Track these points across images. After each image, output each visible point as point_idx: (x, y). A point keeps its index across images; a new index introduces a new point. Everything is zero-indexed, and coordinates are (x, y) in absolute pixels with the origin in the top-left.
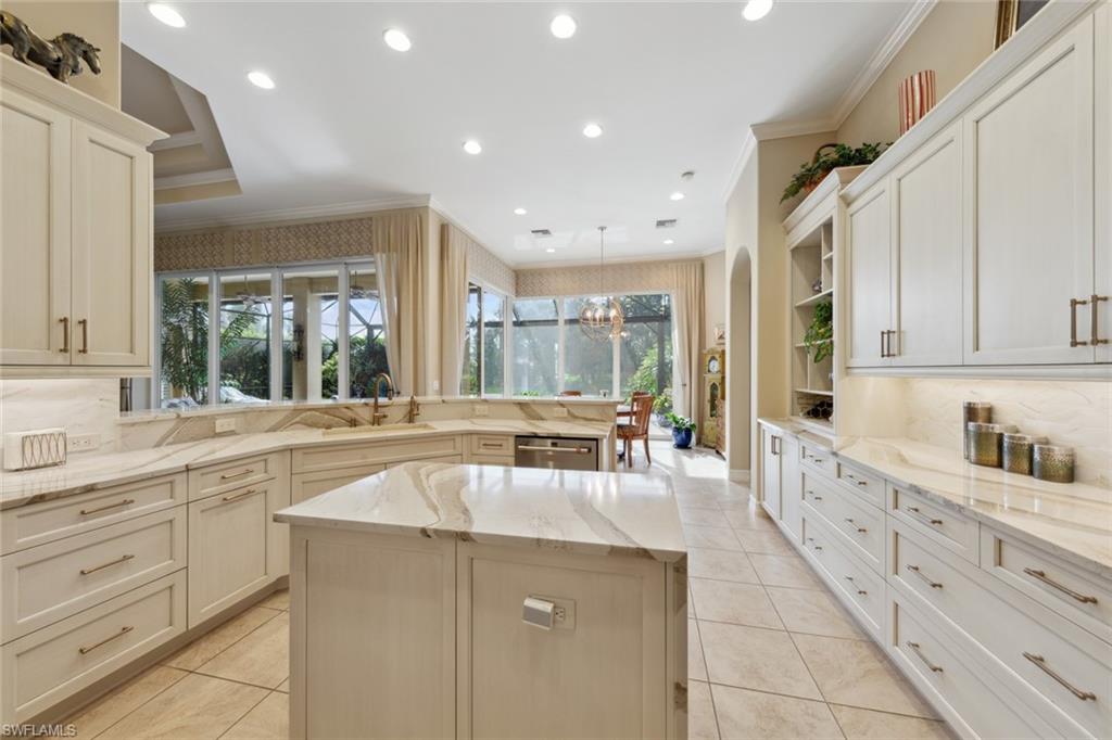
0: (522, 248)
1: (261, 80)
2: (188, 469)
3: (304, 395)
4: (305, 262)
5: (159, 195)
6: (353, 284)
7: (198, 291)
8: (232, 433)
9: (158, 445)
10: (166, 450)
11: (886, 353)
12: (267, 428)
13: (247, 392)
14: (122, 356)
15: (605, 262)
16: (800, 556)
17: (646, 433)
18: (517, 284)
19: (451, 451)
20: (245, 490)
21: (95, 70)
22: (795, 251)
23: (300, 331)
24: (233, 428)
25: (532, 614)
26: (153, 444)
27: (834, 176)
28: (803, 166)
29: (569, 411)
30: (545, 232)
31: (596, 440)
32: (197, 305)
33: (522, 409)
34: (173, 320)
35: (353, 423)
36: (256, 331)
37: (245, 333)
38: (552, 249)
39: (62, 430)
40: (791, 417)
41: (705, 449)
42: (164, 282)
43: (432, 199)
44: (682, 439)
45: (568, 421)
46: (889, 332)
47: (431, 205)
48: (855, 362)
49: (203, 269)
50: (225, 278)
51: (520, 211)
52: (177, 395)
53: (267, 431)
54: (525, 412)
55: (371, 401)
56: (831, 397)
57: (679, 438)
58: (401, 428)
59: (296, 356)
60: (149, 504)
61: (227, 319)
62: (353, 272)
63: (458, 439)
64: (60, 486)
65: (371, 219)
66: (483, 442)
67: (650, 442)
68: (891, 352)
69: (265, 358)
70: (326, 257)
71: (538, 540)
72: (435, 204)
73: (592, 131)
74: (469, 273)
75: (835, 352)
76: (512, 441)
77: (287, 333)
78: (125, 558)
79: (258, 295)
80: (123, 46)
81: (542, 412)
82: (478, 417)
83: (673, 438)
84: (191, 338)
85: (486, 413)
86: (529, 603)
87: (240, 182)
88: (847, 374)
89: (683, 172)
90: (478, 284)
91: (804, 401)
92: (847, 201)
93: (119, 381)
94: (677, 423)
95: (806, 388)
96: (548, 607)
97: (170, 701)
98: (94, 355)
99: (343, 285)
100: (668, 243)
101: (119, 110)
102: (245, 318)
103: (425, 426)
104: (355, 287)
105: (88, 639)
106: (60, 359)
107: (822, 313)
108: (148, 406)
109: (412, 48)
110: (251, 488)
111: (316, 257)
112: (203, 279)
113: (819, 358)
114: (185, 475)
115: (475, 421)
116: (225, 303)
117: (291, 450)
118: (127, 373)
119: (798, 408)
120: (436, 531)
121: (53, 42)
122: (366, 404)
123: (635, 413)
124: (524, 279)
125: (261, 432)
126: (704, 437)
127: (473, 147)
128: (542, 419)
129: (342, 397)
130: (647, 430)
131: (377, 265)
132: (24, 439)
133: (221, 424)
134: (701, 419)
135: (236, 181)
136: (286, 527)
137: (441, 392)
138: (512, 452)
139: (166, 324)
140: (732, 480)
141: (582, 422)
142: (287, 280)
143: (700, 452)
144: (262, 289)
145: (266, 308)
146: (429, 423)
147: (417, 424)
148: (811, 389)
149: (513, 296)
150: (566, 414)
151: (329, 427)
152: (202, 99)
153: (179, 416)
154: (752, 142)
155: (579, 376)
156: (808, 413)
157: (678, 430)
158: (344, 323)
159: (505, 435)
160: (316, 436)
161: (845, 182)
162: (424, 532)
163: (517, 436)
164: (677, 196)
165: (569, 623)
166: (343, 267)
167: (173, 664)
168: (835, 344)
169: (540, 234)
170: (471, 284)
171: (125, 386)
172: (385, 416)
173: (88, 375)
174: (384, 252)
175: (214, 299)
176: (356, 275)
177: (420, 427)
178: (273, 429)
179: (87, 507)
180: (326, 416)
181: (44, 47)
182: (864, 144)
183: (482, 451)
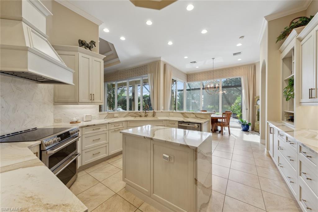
0: (188, 67)
1: (123, 38)
2: (109, 123)
3: (134, 110)
4: (133, 77)
5: (105, 66)
6: (144, 82)
7: (113, 85)
8: (117, 117)
9: (105, 119)
10: (106, 119)
11: (311, 97)
12: (123, 116)
13: (123, 109)
14: (99, 101)
15: (215, 69)
16: (278, 170)
17: (229, 125)
18: (187, 78)
19: (162, 125)
20: (118, 129)
21: (95, 46)
22: (284, 59)
23: (133, 94)
24: (117, 116)
25: (164, 157)
26: (104, 118)
27: (294, 32)
28: (285, 28)
29: (195, 116)
30: (195, 62)
31: (201, 124)
32: (113, 89)
33: (182, 114)
34: (109, 92)
35: (141, 116)
36: (125, 94)
37: (123, 95)
38: (197, 67)
39: (91, 114)
40: (282, 121)
41: (255, 132)
42: (108, 84)
43: (162, 58)
44: (245, 128)
45: (195, 118)
46: (312, 89)
47: (161, 59)
48: (302, 101)
49: (114, 81)
50: (118, 82)
51: (186, 57)
52: (110, 110)
53: (124, 117)
54: (183, 115)
55: (145, 111)
56: (293, 113)
57: (244, 128)
58: (151, 118)
59: (132, 100)
60: (103, 129)
61: (119, 91)
62: (144, 79)
63: (164, 121)
64: (90, 124)
65: (147, 65)
66: (170, 123)
67: (230, 128)
68: (313, 97)
69: (126, 101)
70: (137, 76)
71: (166, 141)
72: (162, 59)
73: (204, 32)
74: (172, 76)
75: (295, 97)
76: (177, 123)
77: (131, 95)
78: (99, 139)
79: (125, 86)
80: (99, 38)
81: (188, 115)
82: (171, 116)
83: (242, 128)
84: (112, 96)
85: (173, 115)
86: (164, 155)
87: (120, 60)
88: (300, 105)
89: (240, 37)
90: (175, 79)
91: (287, 115)
92: (300, 40)
93: (99, 106)
94: (243, 122)
95: (287, 110)
96: (168, 156)
97: (106, 167)
98: (95, 101)
99: (141, 82)
100: (239, 60)
101: (99, 54)
102: (123, 91)
103: (157, 118)
104: (144, 83)
105: (94, 152)
106: (90, 101)
107: (291, 82)
108: (105, 111)
109: (153, 24)
110: (119, 129)
111: (135, 76)
112: (114, 83)
113: (288, 99)
114: (108, 124)
115: (170, 117)
116: (119, 88)
117: (127, 121)
118: (101, 104)
119: (285, 118)
120: (146, 137)
121: (89, 43)
122: (143, 112)
123: (224, 118)
124: (189, 77)
125: (122, 117)
126: (255, 128)
127: (170, 43)
128: (188, 118)
129: (141, 110)
130: (229, 123)
131: (148, 77)
132: (86, 116)
133: (115, 115)
134: (254, 121)
135: (119, 61)
136: (122, 134)
137: (164, 109)
138: (177, 126)
139: (108, 93)
140: (261, 143)
141: (200, 119)
142: (130, 82)
143: (252, 133)
144: (125, 84)
145: (126, 89)
146: (158, 117)
147: (155, 117)
148: (289, 111)
149: (186, 82)
150: (195, 117)
151: (135, 117)
152: (113, 45)
153: (108, 113)
154: (265, 23)
155: (213, 106)
156: (289, 120)
157: (243, 125)
158: (142, 92)
159: (176, 121)
160: (132, 119)
161: (298, 33)
162: (144, 137)
163: (179, 122)
164: (239, 45)
165: (172, 161)
166: (141, 78)
167: (106, 161)
168: (295, 94)
169: (193, 63)
170: (173, 79)
171: (100, 107)
172: (147, 115)
173: (94, 104)
174: (150, 73)
175: (116, 87)
176: (145, 79)
177: (156, 118)
178: (125, 117)
179: (94, 128)
180: (135, 114)
181: (88, 45)
182: (311, 16)
183: (170, 125)
